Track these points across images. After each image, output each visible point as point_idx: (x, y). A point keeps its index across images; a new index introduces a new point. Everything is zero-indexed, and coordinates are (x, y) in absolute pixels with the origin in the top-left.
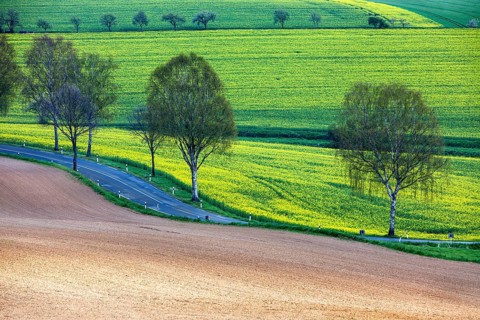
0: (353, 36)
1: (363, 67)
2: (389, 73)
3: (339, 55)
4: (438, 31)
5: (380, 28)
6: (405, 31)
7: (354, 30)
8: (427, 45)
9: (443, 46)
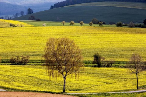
0: (5, 30)
1: (13, 39)
2: (23, 41)
3: (3, 36)
4: (33, 28)
5: (14, 27)
6: (22, 28)
7: (5, 28)
8: (32, 32)
9: (37, 32)
